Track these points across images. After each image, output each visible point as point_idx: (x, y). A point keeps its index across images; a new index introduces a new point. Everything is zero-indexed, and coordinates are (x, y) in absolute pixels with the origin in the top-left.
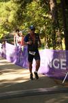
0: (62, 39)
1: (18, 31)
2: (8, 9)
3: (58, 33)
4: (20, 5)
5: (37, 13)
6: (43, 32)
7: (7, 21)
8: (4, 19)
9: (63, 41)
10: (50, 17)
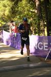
0: (44, 28)
1: (12, 22)
2: (5, 6)
3: (42, 24)
4: (13, 3)
5: (26, 8)
6: (31, 23)
7: (4, 15)
8: (2, 13)
9: (46, 29)
10: (36, 11)
